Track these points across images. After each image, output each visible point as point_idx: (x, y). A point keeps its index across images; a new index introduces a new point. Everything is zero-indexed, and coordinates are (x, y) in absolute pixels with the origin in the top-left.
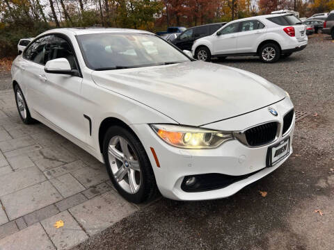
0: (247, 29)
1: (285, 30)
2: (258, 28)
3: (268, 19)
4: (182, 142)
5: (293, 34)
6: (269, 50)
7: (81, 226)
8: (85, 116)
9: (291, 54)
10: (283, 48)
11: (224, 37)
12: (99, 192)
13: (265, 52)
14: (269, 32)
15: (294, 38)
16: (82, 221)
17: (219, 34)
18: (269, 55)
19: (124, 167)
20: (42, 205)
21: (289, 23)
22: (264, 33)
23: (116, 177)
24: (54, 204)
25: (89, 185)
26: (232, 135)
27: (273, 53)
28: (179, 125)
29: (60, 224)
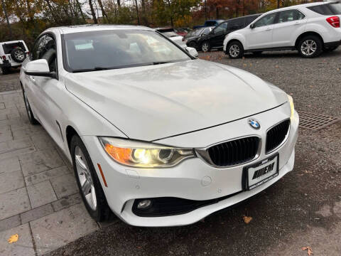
0: (285, 20)
2: (298, 19)
3: (309, 8)
5: (337, 25)
6: (309, 43)
7: (34, 244)
8: (57, 122)
9: (336, 47)
10: (326, 41)
11: (258, 29)
12: (68, 204)
14: (309, 23)
15: (339, 29)
16: (37, 237)
17: (252, 27)
18: (308, 49)
20: (7, 215)
21: (334, 12)
22: (304, 24)
23: (83, 189)
24: (20, 214)
26: (194, 152)
27: (314, 46)
28: (128, 139)
29: (14, 238)
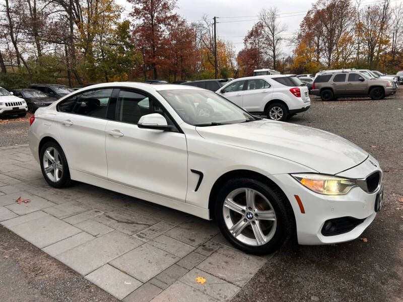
1: (291, 91)
3: (273, 79)
4: (322, 189)
5: (299, 95)
6: (277, 109)
7: (225, 280)
8: (193, 171)
9: (295, 114)
10: (290, 108)
12: (212, 250)
13: (273, 112)
14: (275, 92)
15: (300, 99)
16: (221, 275)
17: (223, 91)
19: (245, 220)
21: (294, 84)
22: (270, 92)
23: (231, 232)
24: (175, 264)
25: (196, 244)
26: (354, 182)
27: (280, 112)
28: (320, 174)
29: (202, 280)
